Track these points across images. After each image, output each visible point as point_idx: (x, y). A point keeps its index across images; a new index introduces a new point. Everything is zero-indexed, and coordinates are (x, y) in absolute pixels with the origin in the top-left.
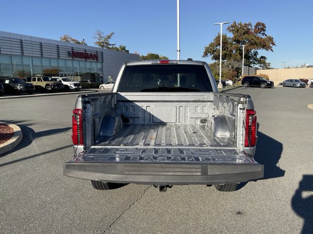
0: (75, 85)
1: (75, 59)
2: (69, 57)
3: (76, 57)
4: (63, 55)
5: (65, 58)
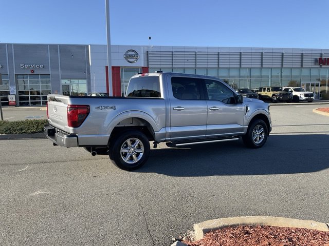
0: (306, 95)
1: (323, 66)
2: (315, 65)
3: (324, 64)
4: (308, 63)
5: (310, 66)
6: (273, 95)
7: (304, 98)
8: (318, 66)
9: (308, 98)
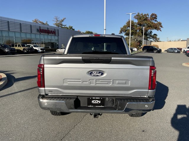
0: (41, 49)
3: (42, 32)
4: (34, 31)
5: (35, 33)
6: (24, 49)
7: (40, 51)
8: (39, 33)
9: (42, 51)
